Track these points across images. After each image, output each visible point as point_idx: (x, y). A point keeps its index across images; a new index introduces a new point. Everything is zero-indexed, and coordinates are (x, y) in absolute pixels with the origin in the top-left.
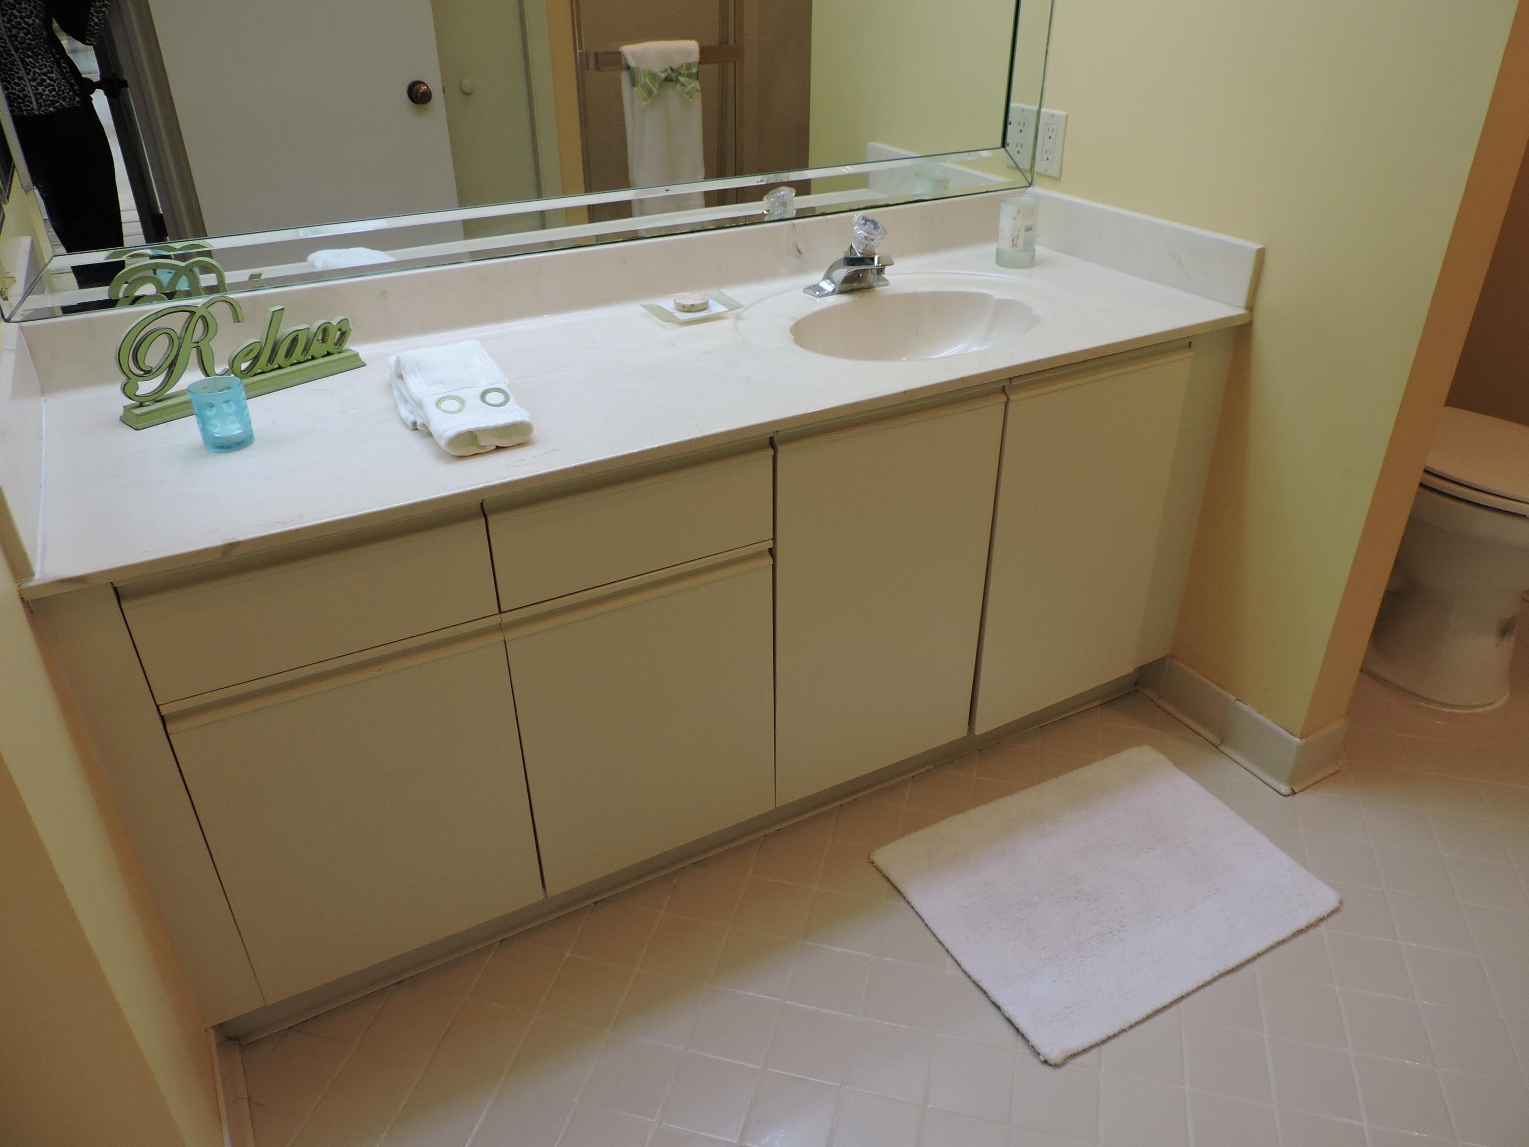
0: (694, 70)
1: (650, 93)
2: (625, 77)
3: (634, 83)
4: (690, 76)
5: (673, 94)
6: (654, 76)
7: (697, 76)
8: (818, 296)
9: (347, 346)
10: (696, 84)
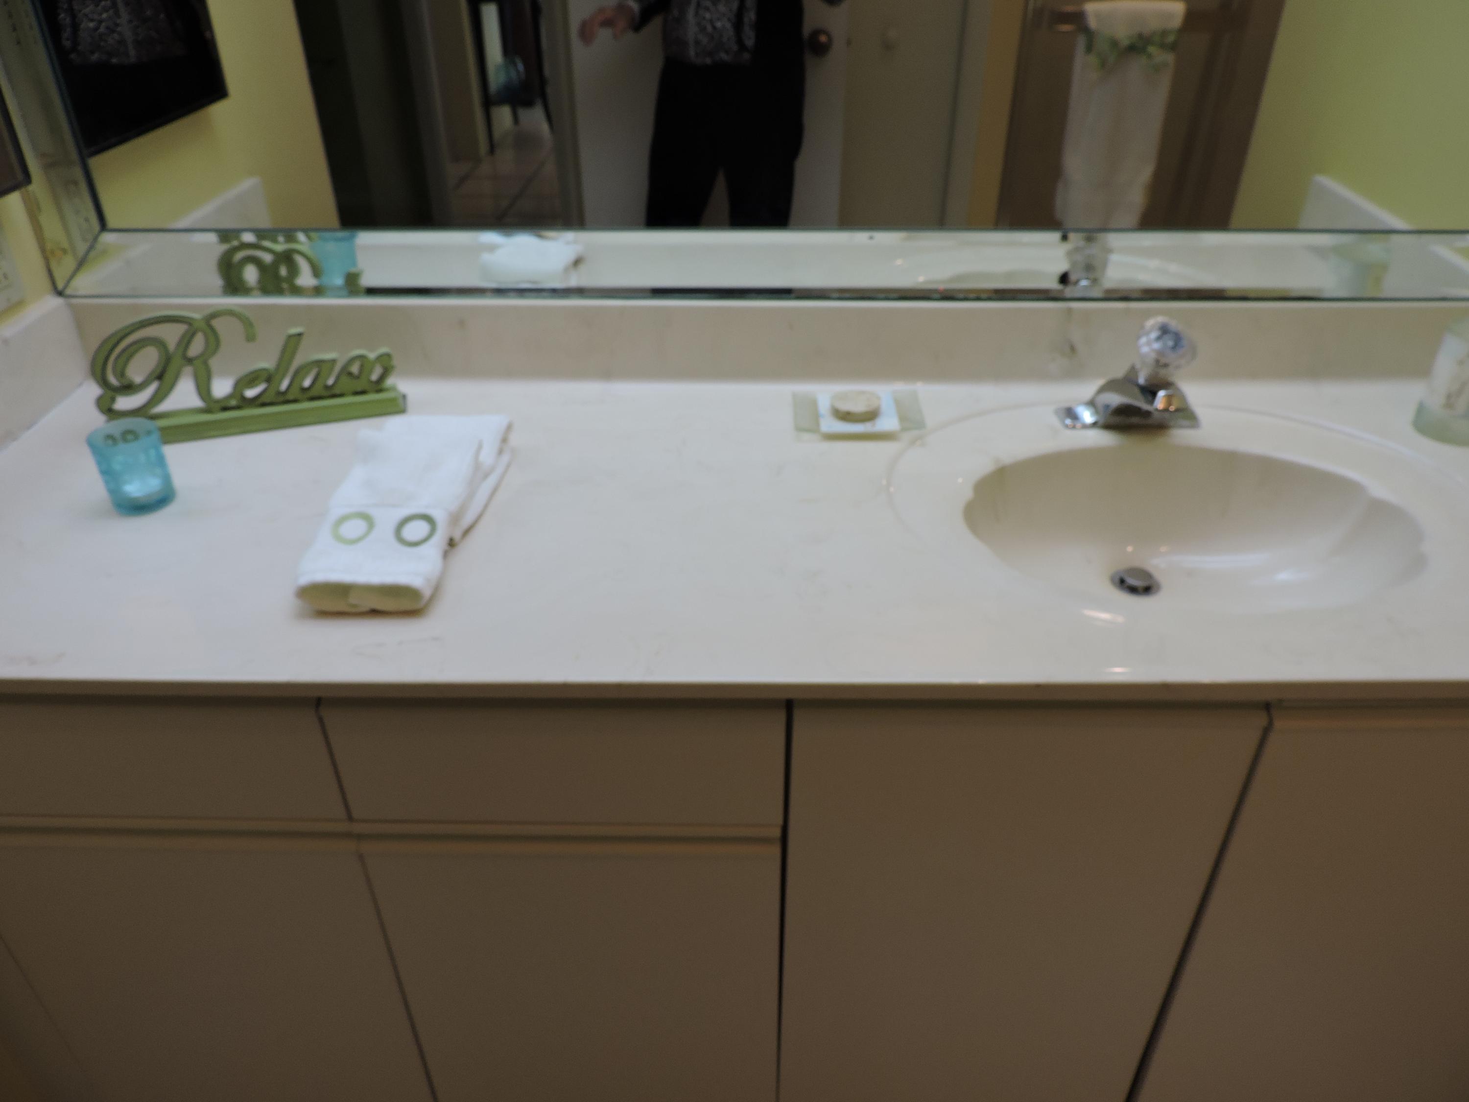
0: (1171, 39)
1: (1103, 64)
2: (1081, 42)
3: (1089, 49)
4: (1163, 46)
5: (1136, 68)
6: (1114, 43)
7: (1173, 47)
8: (1067, 426)
9: (390, 381)
10: (1169, 58)
